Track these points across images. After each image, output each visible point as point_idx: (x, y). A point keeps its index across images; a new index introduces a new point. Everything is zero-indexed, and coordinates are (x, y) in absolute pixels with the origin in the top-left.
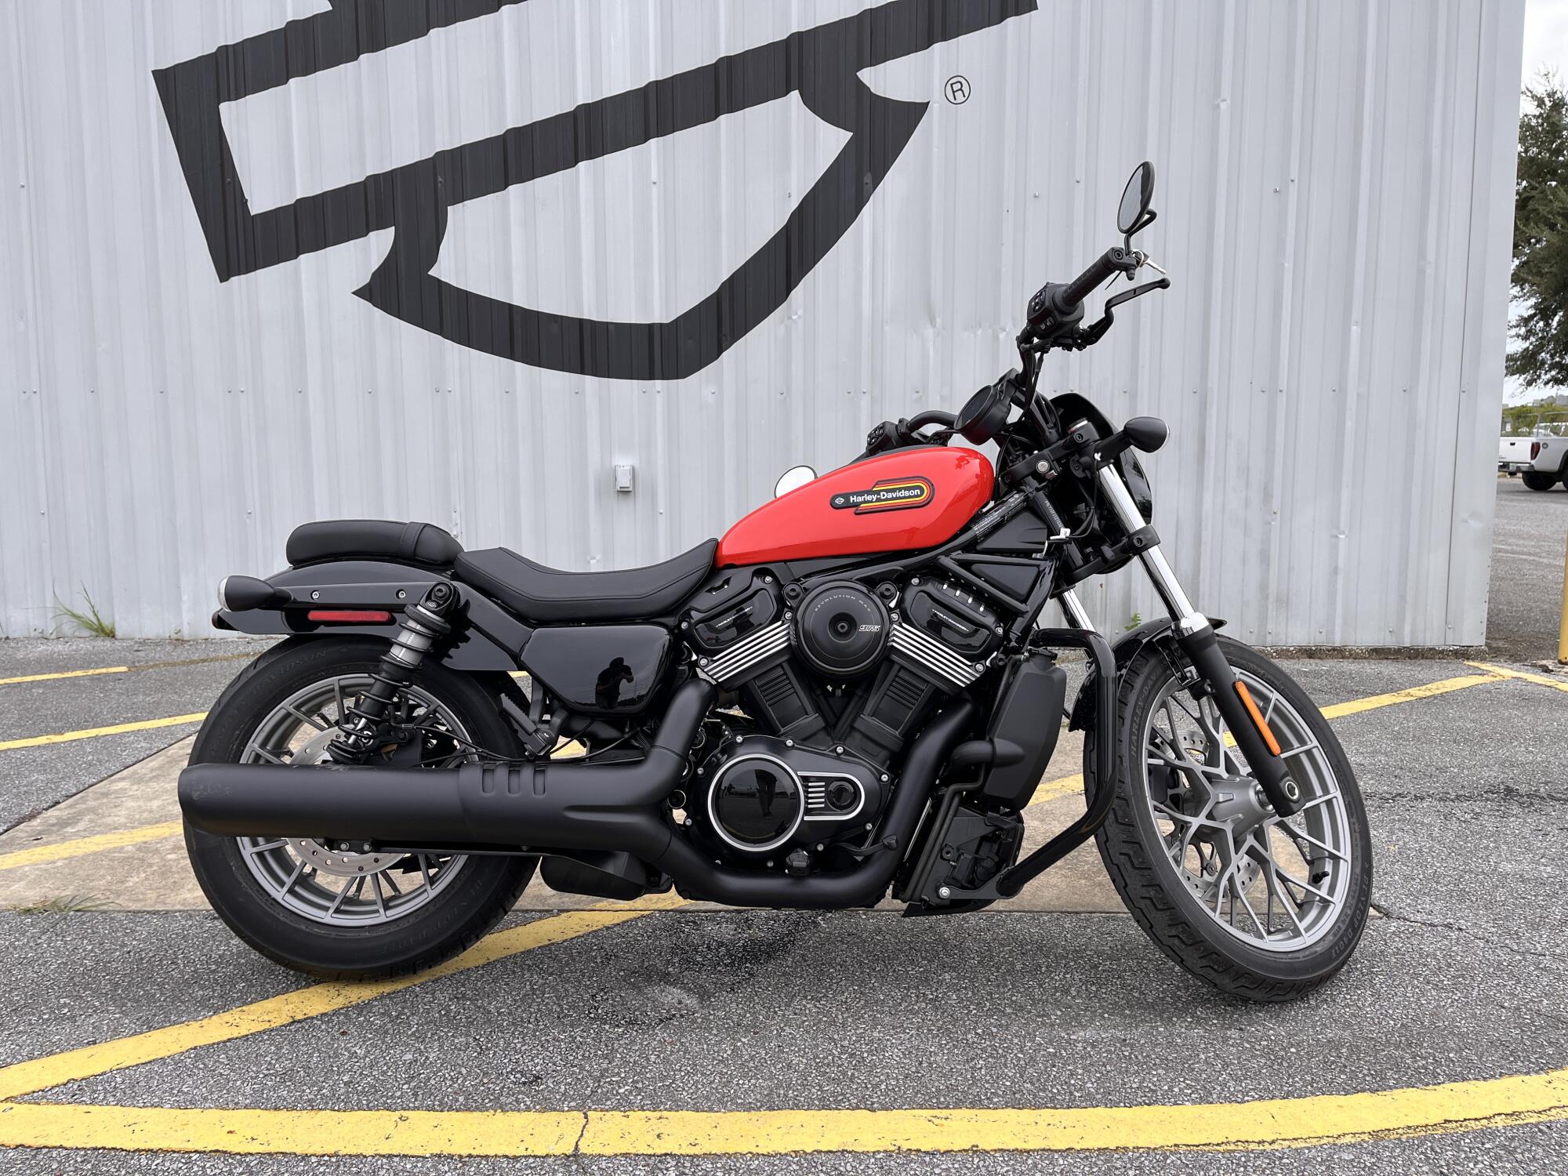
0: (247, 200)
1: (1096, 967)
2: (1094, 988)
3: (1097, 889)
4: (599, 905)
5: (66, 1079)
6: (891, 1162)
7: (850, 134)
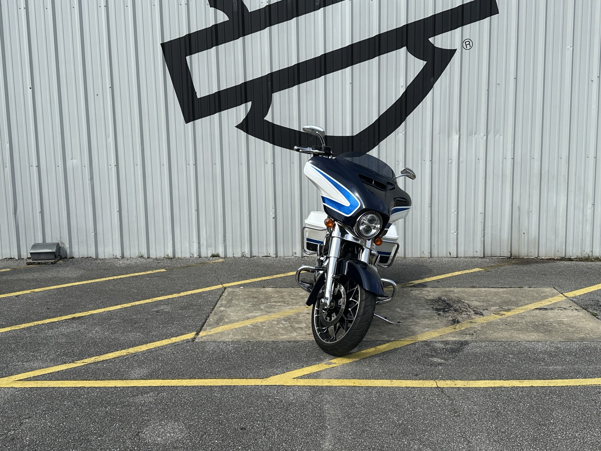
0: (196, 93)
2: (551, 358)
4: (401, 340)
5: (303, 375)
6: (513, 388)
7: (425, 62)
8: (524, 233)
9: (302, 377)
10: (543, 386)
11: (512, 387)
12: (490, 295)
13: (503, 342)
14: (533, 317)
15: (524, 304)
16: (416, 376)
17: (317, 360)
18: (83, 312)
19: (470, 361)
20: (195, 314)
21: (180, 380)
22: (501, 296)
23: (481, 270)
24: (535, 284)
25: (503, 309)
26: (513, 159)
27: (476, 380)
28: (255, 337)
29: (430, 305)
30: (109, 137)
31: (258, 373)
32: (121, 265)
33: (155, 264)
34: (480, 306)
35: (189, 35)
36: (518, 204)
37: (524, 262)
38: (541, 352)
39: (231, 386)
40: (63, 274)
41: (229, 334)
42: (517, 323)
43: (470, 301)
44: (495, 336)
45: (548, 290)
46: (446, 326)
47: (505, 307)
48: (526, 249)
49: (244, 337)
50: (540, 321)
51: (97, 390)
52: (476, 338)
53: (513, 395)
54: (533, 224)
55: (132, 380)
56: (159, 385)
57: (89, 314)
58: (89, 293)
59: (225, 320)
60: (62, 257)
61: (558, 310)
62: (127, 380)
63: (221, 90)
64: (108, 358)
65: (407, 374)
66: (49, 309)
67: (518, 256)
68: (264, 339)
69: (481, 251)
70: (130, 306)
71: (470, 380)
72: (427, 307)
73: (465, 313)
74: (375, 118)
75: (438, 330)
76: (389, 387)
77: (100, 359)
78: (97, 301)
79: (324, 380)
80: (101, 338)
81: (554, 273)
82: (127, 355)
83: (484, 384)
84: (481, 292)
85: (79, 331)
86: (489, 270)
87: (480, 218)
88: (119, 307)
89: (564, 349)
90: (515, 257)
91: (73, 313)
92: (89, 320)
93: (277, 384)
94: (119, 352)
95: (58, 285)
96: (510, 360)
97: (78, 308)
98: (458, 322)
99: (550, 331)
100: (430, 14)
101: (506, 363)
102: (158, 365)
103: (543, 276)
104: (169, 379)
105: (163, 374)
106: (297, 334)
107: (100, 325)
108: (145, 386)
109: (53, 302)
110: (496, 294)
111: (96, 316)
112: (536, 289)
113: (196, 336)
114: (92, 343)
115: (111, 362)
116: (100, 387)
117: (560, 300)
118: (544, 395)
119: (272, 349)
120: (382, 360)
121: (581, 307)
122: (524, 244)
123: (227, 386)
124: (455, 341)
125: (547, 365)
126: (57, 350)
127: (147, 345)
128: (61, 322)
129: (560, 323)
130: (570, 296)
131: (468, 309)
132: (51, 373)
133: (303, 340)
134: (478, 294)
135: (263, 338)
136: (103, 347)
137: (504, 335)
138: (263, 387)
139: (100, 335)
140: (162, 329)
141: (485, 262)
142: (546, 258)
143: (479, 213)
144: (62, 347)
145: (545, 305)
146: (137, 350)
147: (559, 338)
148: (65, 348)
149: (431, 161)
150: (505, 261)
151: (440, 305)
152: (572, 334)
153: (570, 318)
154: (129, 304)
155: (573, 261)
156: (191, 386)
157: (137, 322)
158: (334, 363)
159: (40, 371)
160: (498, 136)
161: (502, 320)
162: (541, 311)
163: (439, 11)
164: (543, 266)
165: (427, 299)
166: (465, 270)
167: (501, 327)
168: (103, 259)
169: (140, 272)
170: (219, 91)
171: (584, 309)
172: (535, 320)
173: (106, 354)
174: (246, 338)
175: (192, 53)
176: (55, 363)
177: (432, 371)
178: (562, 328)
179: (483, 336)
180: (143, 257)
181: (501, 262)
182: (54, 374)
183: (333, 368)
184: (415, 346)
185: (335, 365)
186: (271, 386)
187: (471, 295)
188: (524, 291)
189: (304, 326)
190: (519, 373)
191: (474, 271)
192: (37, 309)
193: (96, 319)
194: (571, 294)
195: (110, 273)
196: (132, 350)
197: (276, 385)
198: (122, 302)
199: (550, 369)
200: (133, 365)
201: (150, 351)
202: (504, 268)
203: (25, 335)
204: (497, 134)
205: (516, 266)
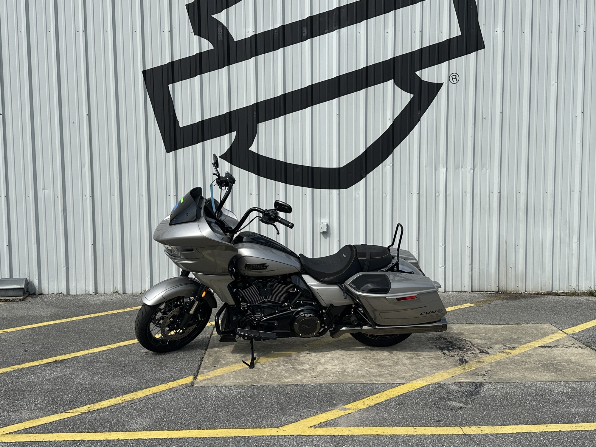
0: (178, 122)
1: (569, 395)
2: (571, 400)
3: (559, 376)
4: (413, 382)
5: (319, 423)
6: (543, 434)
7: (412, 95)
8: (511, 267)
9: (319, 425)
10: (571, 430)
11: (541, 432)
12: (490, 332)
13: (517, 383)
14: (539, 355)
15: (527, 342)
16: (439, 423)
17: (329, 406)
18: (65, 354)
19: (490, 404)
20: (188, 355)
21: (188, 431)
22: (501, 333)
23: (472, 305)
24: (531, 320)
25: (506, 347)
26: (500, 192)
27: (502, 425)
28: (258, 380)
29: (432, 343)
30: (85, 167)
31: (271, 422)
32: (96, 302)
33: (132, 300)
34: (483, 344)
35: (172, 63)
36: (505, 238)
37: (513, 297)
38: (558, 393)
39: (244, 437)
40: (34, 312)
41: (230, 378)
42: (524, 362)
43: (472, 338)
44: (508, 376)
45: (546, 326)
46: (455, 366)
47: (509, 345)
48: (513, 284)
49: (246, 381)
50: (547, 360)
51: (99, 444)
52: (489, 379)
53: (544, 441)
54: (520, 258)
55: (135, 431)
56: (167, 437)
57: (71, 357)
58: (67, 333)
59: (222, 361)
60: (30, 293)
61: (562, 347)
62: (128, 431)
63: (204, 119)
64: (103, 407)
65: (429, 420)
66: (27, 351)
67: (505, 290)
68: (268, 383)
69: (469, 285)
70: (115, 347)
71: (496, 426)
72: (430, 346)
73: (471, 353)
74: (362, 150)
75: (448, 371)
76: (414, 435)
77: (94, 408)
78: (77, 342)
79: (344, 429)
80: (90, 384)
81: (545, 308)
82: (123, 403)
83: (511, 429)
84: (479, 328)
85: (65, 376)
86: (481, 305)
87: (467, 252)
88: (103, 348)
89: (580, 390)
90: (503, 291)
91: (54, 355)
92: (73, 364)
93: (295, 434)
94: (113, 399)
95: (32, 324)
96: (529, 403)
97: (58, 349)
98: (466, 362)
99: (561, 371)
100: (417, 47)
101: (527, 406)
102: (159, 414)
103: (537, 312)
104: (175, 430)
105: (168, 424)
106: (302, 377)
107: (88, 369)
108: (150, 438)
109: (30, 343)
110: (495, 331)
111: (80, 358)
112: (534, 325)
113: (194, 380)
114: (82, 390)
115: (107, 410)
116: (101, 440)
117: (561, 337)
118: (575, 441)
119: (279, 393)
120: (399, 404)
121: (584, 344)
122: (511, 278)
123: (241, 437)
124: (469, 382)
125: (568, 407)
126: (44, 398)
127: (143, 391)
128: (43, 365)
129: (568, 361)
130: (569, 333)
131: (472, 347)
132: (43, 424)
133: (310, 383)
134: (478, 331)
135: (267, 381)
136: (94, 394)
137: (515, 375)
138: (280, 437)
139: (89, 380)
140: (155, 372)
141: (474, 296)
142: (534, 292)
143: (467, 247)
144: (49, 394)
145: (547, 342)
146: (133, 397)
147: (572, 378)
148: (53, 396)
149: (419, 194)
150: (494, 296)
151: (442, 344)
152: (583, 373)
153: (576, 356)
154: (114, 345)
155: (559, 295)
156: (201, 438)
157: (126, 366)
158: (349, 409)
159: (31, 423)
160: (484, 169)
161: (510, 359)
162: (546, 349)
163: (426, 44)
164: (532, 301)
165: (427, 337)
166: (456, 305)
167: (511, 367)
168: (74, 295)
169: (119, 310)
170: (202, 120)
171: (588, 346)
172: (543, 359)
173: (100, 402)
174: (249, 382)
175: (175, 81)
176: (45, 413)
177: (454, 416)
178: (572, 367)
179: (495, 377)
180: (119, 293)
181: (490, 296)
182: (47, 426)
183: (350, 414)
184: (429, 389)
185: (350, 411)
186: (289, 436)
187: (471, 332)
188: (522, 328)
189: (307, 367)
190: (543, 417)
191: (466, 306)
192: (14, 351)
193: (80, 362)
194: (570, 331)
195: (86, 311)
196: (128, 397)
197: (293, 435)
198: (106, 343)
199: (572, 411)
200: (133, 414)
201: (147, 398)
202: (495, 303)
203: (6, 381)
204: (483, 167)
205: (507, 301)
